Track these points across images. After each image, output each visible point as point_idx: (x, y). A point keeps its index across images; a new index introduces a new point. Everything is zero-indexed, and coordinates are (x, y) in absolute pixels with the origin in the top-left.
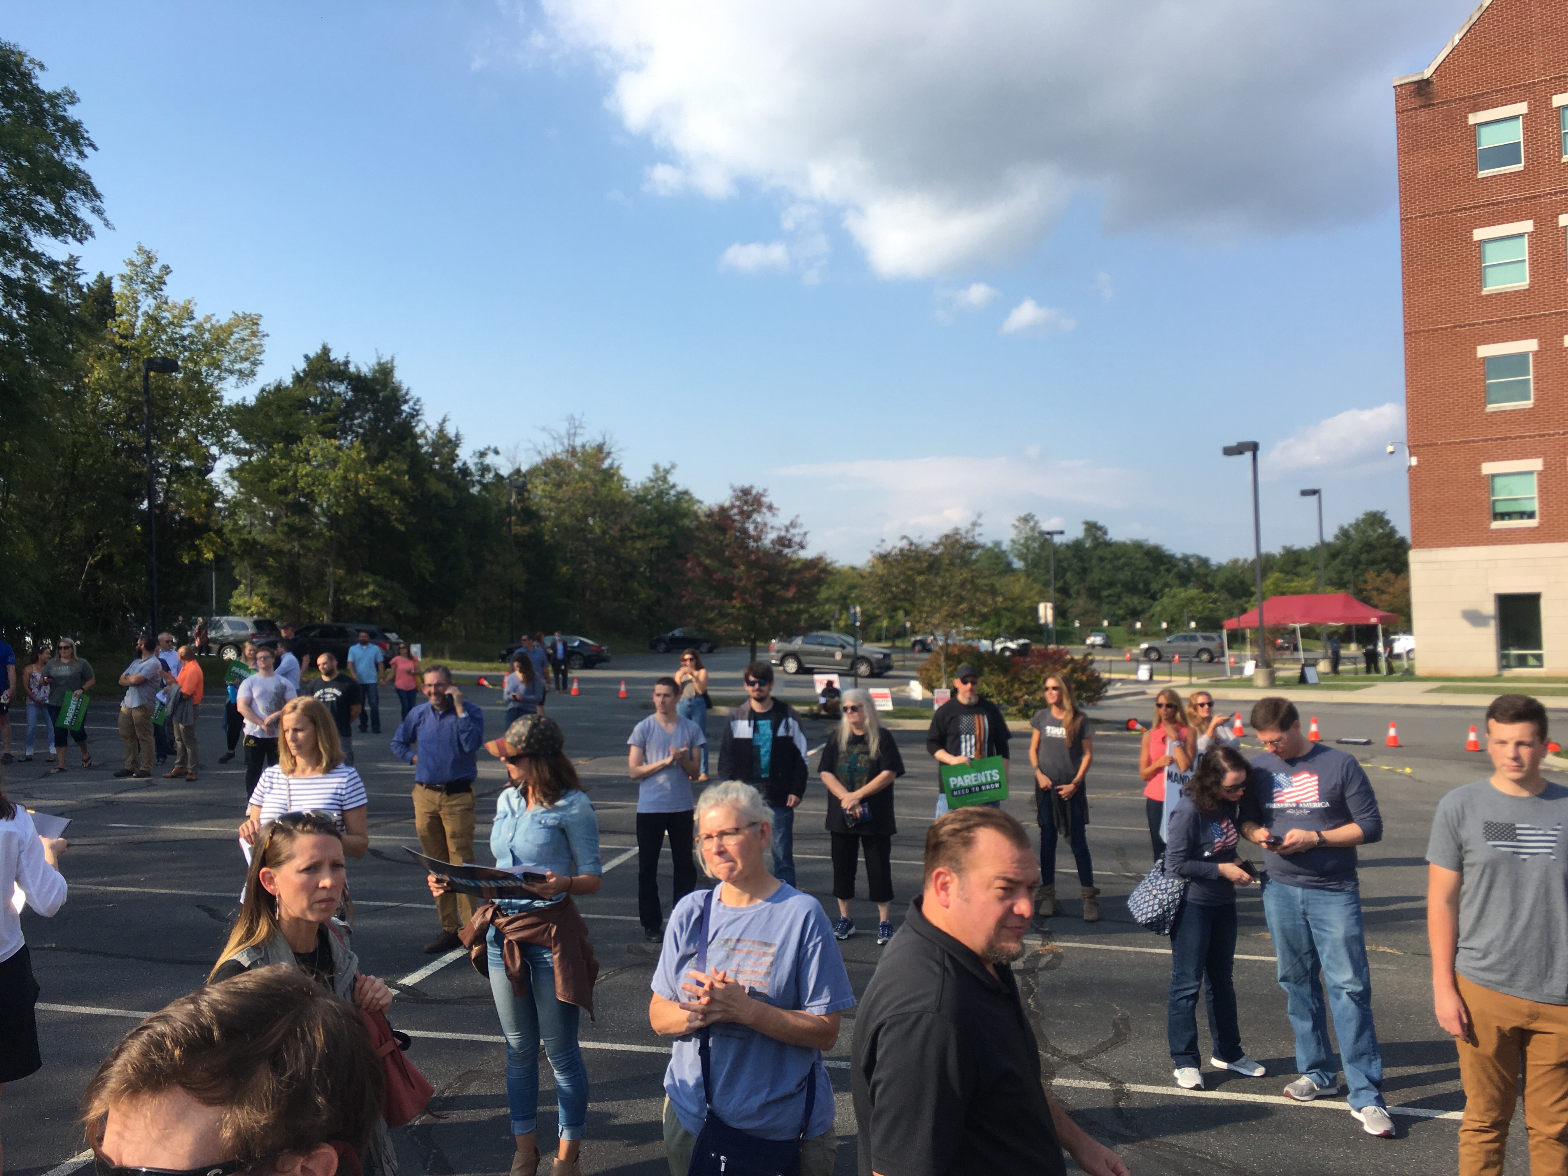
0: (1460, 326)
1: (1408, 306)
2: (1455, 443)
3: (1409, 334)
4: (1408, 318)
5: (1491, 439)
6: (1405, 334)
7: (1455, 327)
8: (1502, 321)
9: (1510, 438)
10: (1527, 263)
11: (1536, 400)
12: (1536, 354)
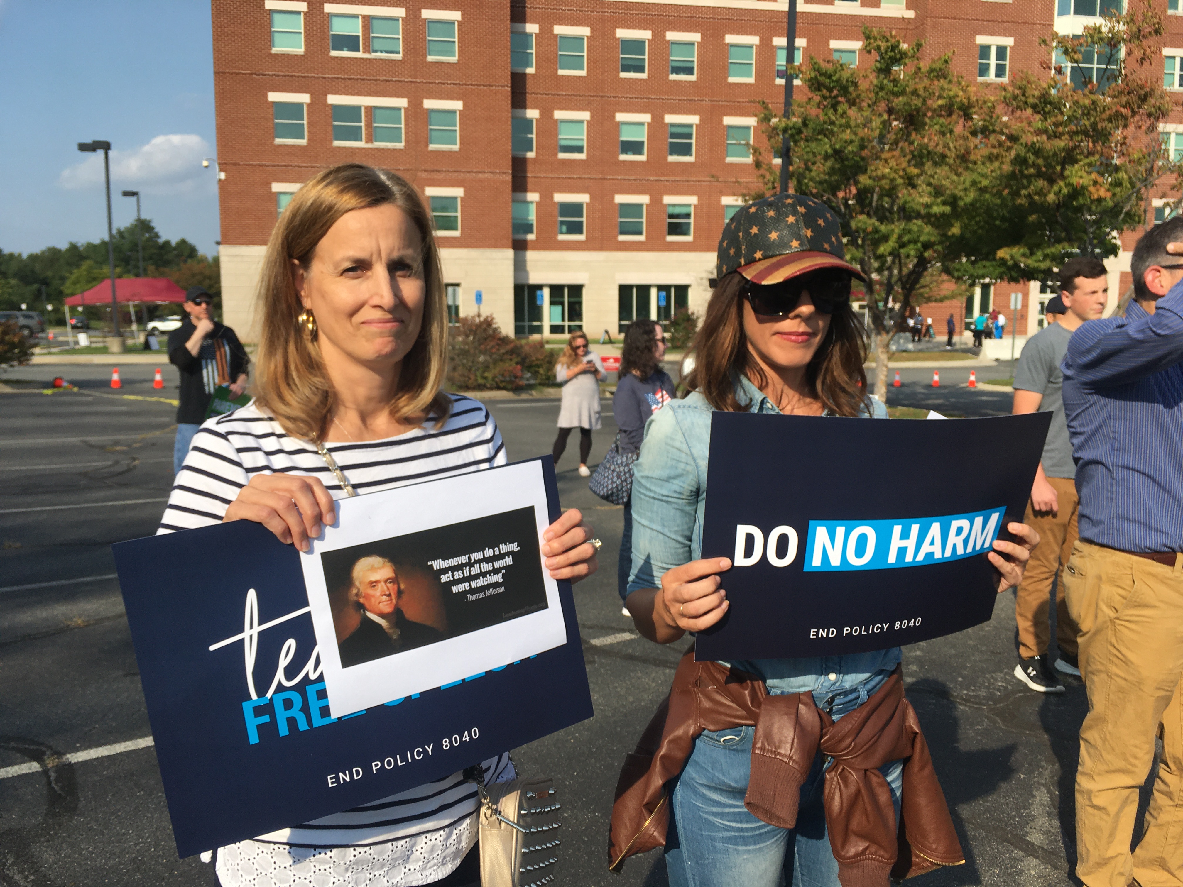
0: (256, 74)
1: (217, 50)
2: (252, 165)
3: (217, 73)
4: (218, 61)
5: (278, 166)
6: (215, 73)
7: (252, 74)
8: (285, 76)
9: (291, 166)
10: (303, 35)
11: (309, 140)
12: (309, 105)
